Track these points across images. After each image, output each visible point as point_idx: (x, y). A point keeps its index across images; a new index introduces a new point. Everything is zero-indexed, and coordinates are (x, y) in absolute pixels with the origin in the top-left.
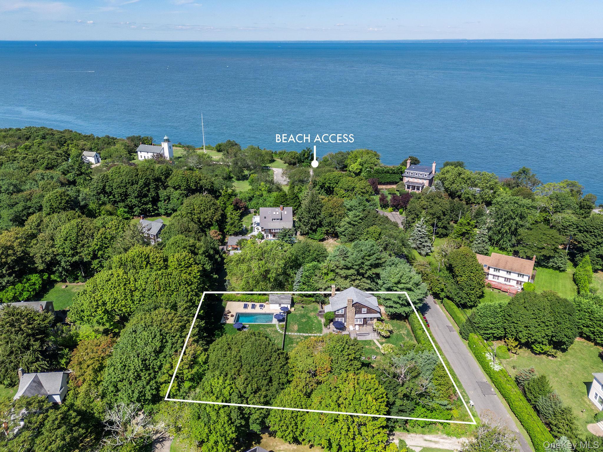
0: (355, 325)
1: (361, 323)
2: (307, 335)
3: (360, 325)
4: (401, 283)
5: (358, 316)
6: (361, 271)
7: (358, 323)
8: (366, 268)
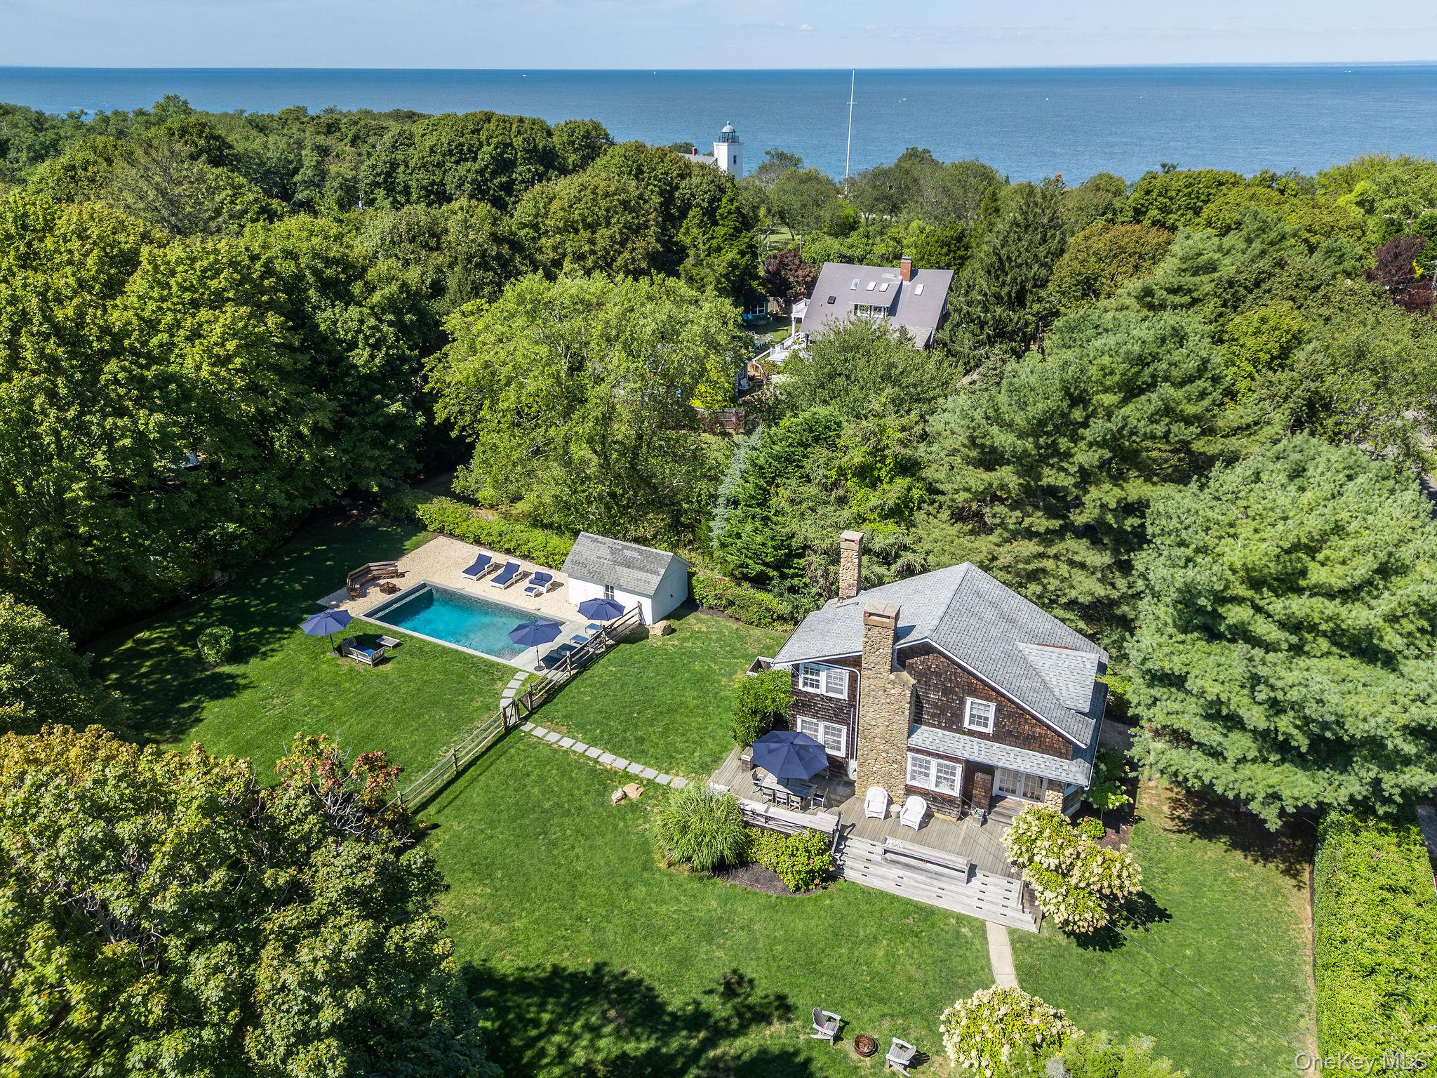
0: (910, 791)
1: (944, 790)
2: (620, 763)
3: (936, 800)
4: (1299, 591)
5: (927, 736)
6: (1050, 477)
7: (930, 785)
8: (1085, 457)
